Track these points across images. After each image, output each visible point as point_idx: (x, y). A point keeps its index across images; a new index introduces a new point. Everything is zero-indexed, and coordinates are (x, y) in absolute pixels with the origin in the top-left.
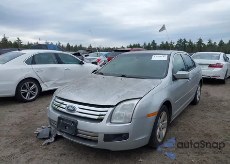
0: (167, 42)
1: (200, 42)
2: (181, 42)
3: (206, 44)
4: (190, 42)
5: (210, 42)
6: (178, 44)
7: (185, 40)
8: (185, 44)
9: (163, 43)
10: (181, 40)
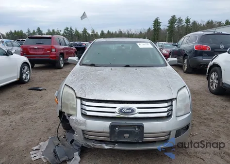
0: (53, 30)
1: (85, 31)
2: (67, 30)
3: (91, 33)
4: (76, 31)
5: (93, 32)
6: (65, 32)
7: (71, 28)
8: (71, 33)
9: (49, 31)
10: (67, 28)
